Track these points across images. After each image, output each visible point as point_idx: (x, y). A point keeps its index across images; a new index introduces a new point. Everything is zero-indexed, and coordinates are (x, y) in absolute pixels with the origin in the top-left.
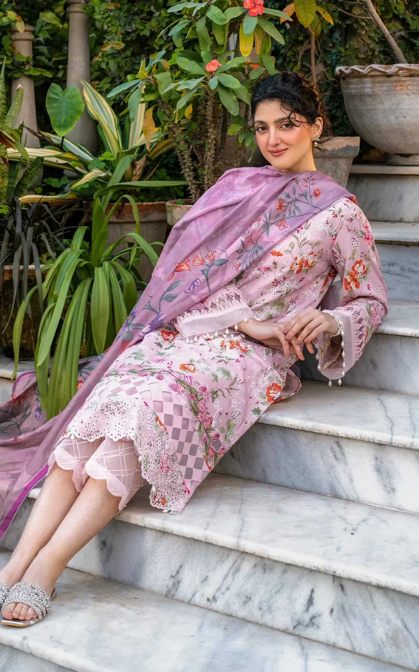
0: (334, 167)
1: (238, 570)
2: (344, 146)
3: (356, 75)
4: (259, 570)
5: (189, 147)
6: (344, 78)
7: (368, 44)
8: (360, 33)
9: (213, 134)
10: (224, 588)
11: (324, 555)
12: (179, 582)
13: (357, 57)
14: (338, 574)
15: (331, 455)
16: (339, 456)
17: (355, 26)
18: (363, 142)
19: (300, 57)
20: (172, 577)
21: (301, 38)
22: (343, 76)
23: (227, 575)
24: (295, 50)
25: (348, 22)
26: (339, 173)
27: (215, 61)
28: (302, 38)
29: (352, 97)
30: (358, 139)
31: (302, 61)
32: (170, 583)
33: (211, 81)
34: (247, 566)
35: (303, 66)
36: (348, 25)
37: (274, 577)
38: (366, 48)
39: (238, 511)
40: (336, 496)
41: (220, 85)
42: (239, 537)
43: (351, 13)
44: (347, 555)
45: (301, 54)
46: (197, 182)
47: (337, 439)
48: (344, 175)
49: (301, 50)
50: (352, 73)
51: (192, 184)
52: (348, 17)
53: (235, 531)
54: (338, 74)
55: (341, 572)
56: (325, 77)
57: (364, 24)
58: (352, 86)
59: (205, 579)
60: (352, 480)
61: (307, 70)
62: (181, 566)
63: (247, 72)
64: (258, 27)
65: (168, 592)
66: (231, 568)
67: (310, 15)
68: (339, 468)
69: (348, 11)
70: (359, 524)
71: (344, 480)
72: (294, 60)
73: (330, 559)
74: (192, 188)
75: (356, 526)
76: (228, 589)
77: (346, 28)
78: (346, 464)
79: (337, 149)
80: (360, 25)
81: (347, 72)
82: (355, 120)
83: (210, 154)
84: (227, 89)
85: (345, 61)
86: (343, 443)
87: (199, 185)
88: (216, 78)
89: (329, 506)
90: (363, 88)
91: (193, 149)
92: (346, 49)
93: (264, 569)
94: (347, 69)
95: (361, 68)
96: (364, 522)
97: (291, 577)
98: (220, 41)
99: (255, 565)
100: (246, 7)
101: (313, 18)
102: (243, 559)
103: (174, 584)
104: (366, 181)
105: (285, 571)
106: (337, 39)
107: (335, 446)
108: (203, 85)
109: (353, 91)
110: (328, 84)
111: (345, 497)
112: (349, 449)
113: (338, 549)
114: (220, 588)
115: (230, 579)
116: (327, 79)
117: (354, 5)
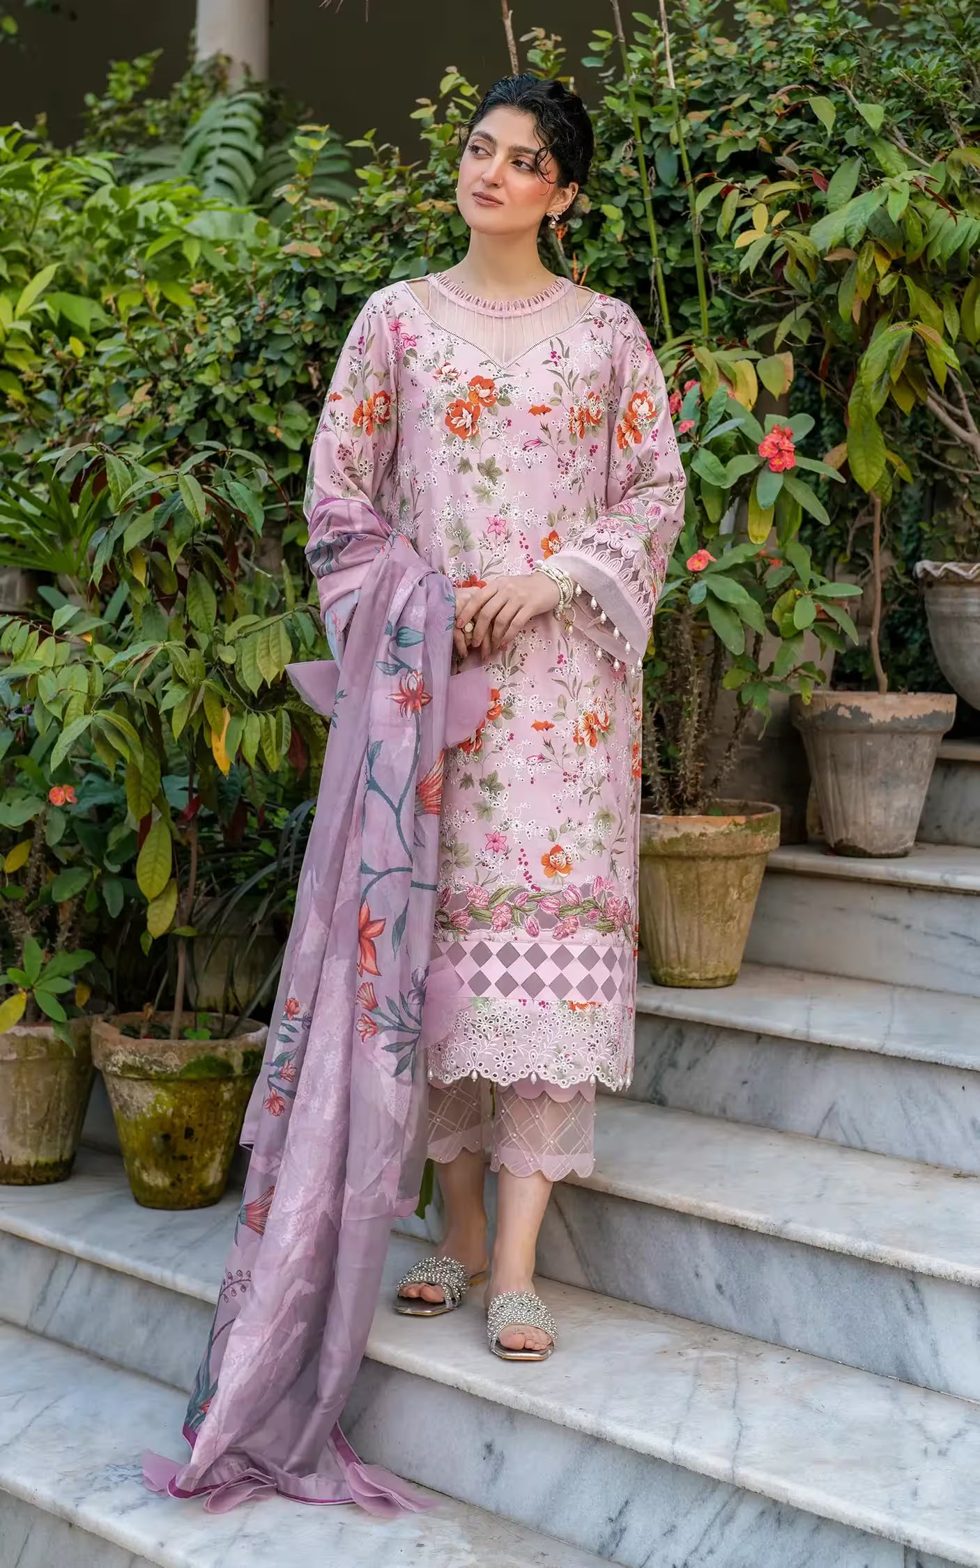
0: (910, 751)
1: (730, 1518)
2: (929, 711)
3: (952, 580)
4: (770, 1521)
5: (652, 706)
6: (930, 585)
7: (972, 518)
8: (958, 497)
9: (697, 684)
10: (704, 1550)
11: (890, 1505)
12: (623, 1531)
13: (953, 543)
14: (914, 1545)
15: (899, 1304)
16: (914, 1305)
17: (950, 483)
18: (961, 704)
19: (851, 538)
20: (611, 1520)
21: (852, 504)
22: (928, 581)
23: (710, 1525)
24: (841, 525)
25: (937, 476)
26: (918, 760)
27: (703, 552)
28: (855, 504)
29: (944, 619)
30: (954, 698)
31: (854, 546)
32: (608, 1530)
33: (695, 587)
34: (746, 1514)
35: (855, 555)
36: (936, 482)
37: (796, 1539)
38: (967, 525)
39: (731, 1403)
40: (907, 1379)
41: (710, 594)
42: (734, 1459)
43: (944, 461)
44: (932, 1507)
45: (852, 533)
46: (664, 771)
47: (913, 1277)
48: (926, 765)
49: (854, 526)
50: (946, 576)
51: (657, 774)
52: (936, 468)
53: (727, 1446)
54: (920, 575)
55: (921, 1543)
56: (895, 576)
57: (967, 481)
58: (943, 600)
59: (671, 1530)
60: (936, 1353)
61: (861, 562)
62: (627, 1503)
63: (759, 571)
64: (783, 492)
65: (603, 1546)
66: (718, 1514)
67: (874, 469)
68: (914, 1329)
69: (937, 457)
70: (949, 1442)
71: (922, 1351)
72: (839, 543)
73: (900, 1516)
74: (655, 782)
75: (944, 1446)
76: (711, 1552)
77: (933, 488)
78: (927, 1322)
79: (915, 717)
80: (960, 483)
81: (937, 573)
82: (948, 663)
83: (691, 724)
84: (723, 605)
85: (930, 548)
86: (922, 1285)
87: (669, 775)
88: (704, 582)
89: (894, 1399)
90: (965, 604)
91: (659, 710)
92: (932, 526)
93: (779, 1521)
94: (937, 568)
95: (962, 568)
96: (959, 1439)
97: (827, 1540)
98: (713, 516)
99: (763, 1513)
100: (765, 455)
101: (880, 474)
102: (740, 1501)
103: (614, 1533)
104: (962, 773)
105: (816, 1529)
106: (910, 498)
107: (907, 1287)
108: (679, 595)
109: (946, 610)
110: (899, 590)
111: (925, 1384)
112: (933, 1297)
113: (915, 1494)
114: (696, 1550)
115: (715, 1533)
116: (897, 580)
117: (948, 447)
